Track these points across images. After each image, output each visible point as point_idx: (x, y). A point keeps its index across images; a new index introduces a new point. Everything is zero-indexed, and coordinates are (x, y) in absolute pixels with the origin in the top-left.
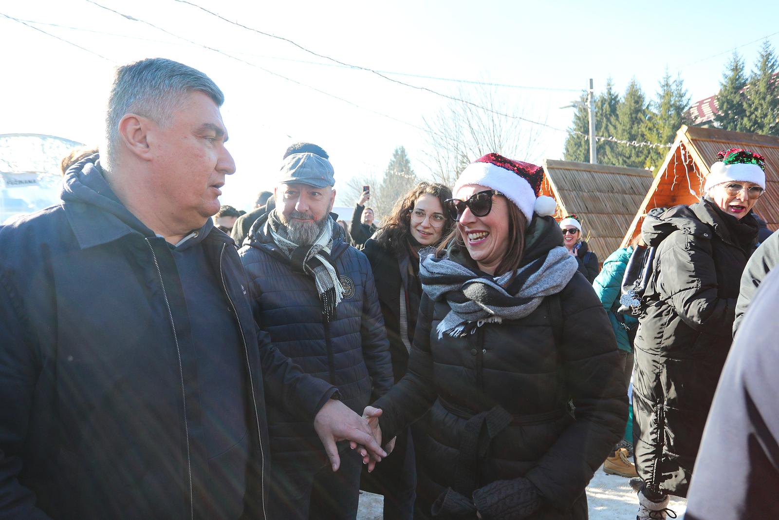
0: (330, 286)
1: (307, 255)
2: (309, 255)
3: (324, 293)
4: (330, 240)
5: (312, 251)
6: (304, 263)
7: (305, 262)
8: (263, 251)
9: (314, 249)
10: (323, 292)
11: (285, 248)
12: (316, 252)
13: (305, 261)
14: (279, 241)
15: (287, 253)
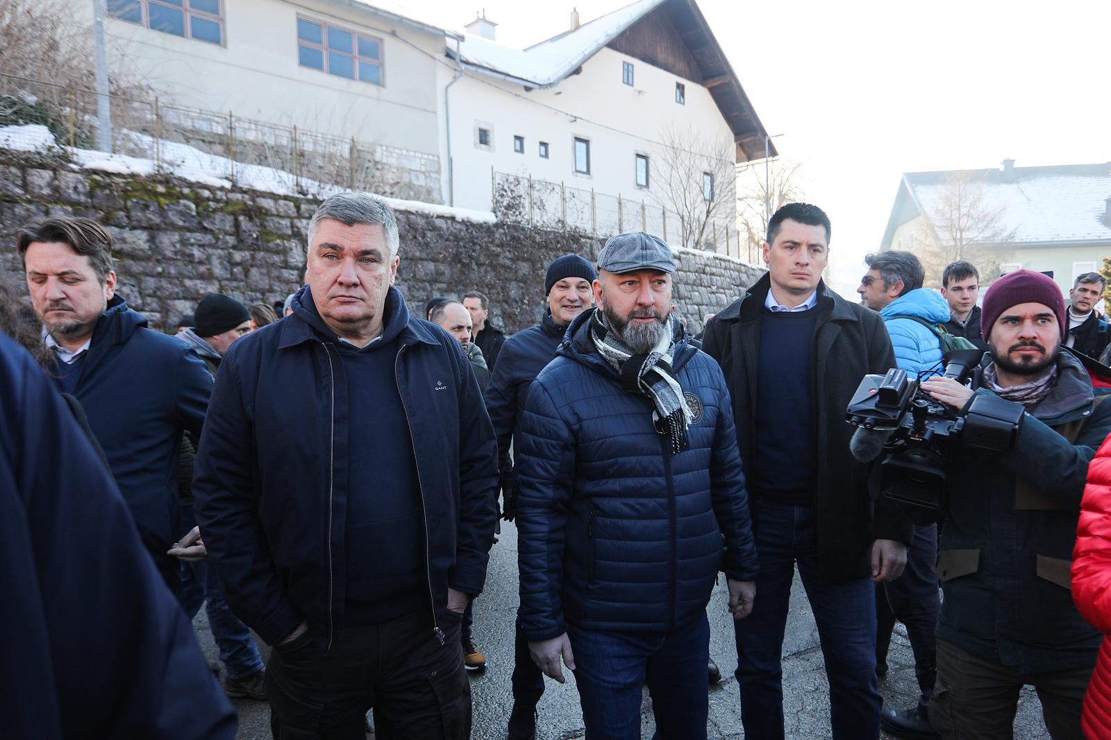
0: (676, 407)
1: (642, 367)
2: (645, 367)
3: (670, 416)
4: (671, 344)
5: (648, 362)
6: (639, 378)
7: (641, 377)
8: (582, 364)
9: (650, 360)
10: (668, 414)
11: (613, 359)
12: (654, 363)
13: (640, 375)
14: (606, 351)
15: (617, 366)
